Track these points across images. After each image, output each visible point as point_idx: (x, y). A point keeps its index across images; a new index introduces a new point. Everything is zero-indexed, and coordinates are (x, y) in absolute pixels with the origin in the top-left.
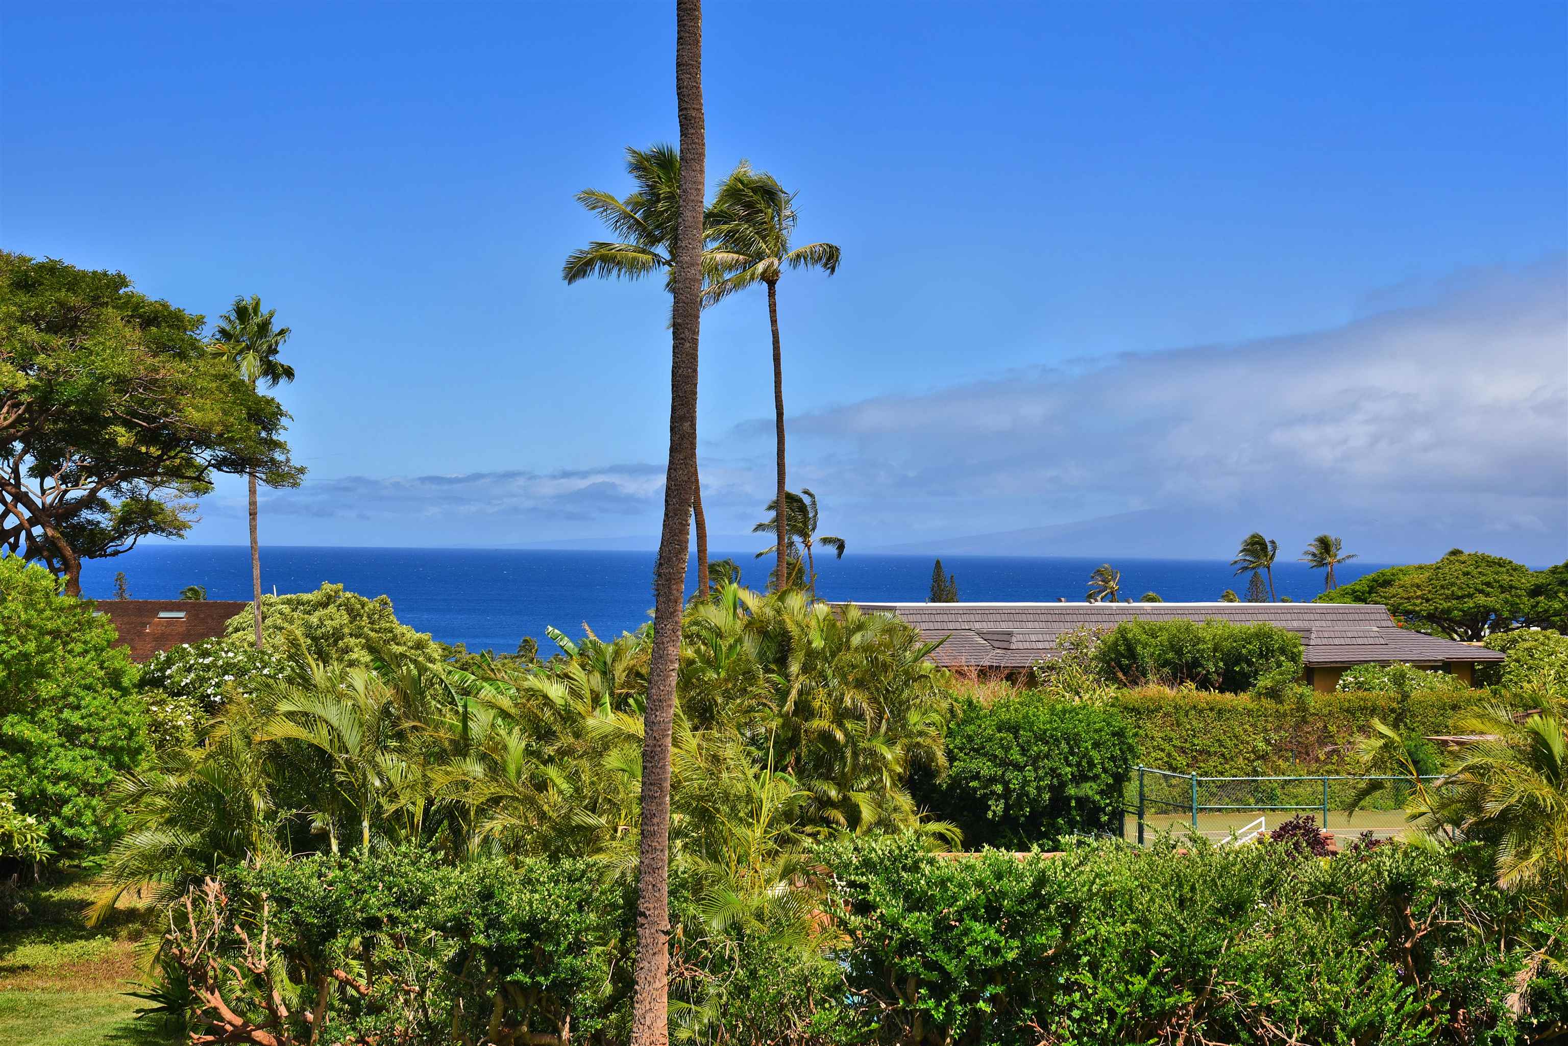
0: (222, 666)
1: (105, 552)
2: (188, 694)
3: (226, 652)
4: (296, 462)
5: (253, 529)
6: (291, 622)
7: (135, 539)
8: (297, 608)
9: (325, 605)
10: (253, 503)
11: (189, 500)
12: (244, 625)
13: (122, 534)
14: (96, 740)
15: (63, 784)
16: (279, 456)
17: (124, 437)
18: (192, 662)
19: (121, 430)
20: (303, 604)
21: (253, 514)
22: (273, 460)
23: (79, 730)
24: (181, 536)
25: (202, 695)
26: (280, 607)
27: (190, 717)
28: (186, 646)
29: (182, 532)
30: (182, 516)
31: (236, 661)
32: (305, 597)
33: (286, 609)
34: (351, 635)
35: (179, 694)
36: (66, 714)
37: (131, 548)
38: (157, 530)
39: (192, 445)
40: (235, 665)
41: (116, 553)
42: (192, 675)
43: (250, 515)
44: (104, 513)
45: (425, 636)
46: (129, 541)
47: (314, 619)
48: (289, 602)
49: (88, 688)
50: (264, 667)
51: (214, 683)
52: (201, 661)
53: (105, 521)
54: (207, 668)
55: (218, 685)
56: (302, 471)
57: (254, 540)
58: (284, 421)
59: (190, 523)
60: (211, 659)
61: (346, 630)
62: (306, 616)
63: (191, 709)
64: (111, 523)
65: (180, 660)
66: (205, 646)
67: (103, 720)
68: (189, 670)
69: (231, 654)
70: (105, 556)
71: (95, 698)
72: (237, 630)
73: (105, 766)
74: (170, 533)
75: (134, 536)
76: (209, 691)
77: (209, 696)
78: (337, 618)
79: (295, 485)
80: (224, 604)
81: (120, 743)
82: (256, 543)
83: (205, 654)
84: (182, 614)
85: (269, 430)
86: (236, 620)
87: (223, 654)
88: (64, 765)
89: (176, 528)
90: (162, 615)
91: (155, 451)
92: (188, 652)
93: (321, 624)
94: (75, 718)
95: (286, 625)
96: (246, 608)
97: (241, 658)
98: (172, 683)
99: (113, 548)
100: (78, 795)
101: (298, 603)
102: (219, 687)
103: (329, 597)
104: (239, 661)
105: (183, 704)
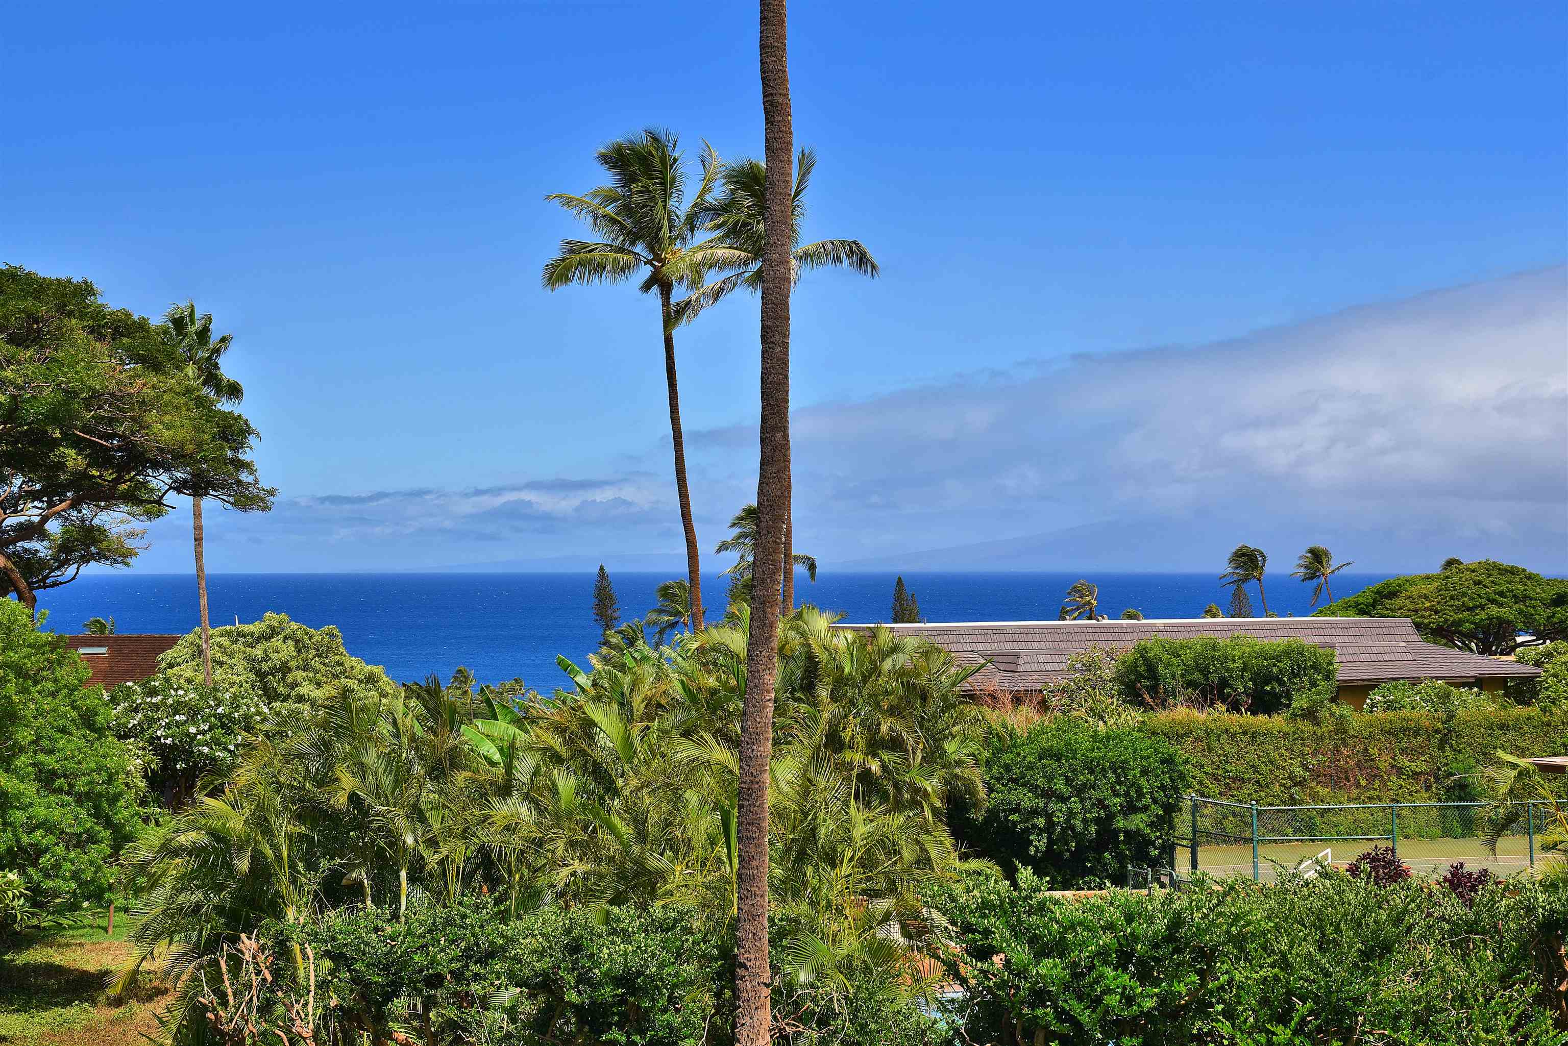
0: (171, 705)
1: (45, 583)
2: (136, 736)
3: (176, 690)
4: (264, 484)
5: (199, 556)
6: (231, 656)
7: (78, 569)
8: (237, 640)
9: (268, 638)
10: (198, 528)
11: (137, 525)
12: (178, 660)
13: (63, 564)
14: (71, 786)
15: (39, 833)
16: (244, 477)
17: (73, 459)
18: (139, 701)
19: (72, 452)
20: (244, 636)
21: (198, 540)
22: (239, 483)
23: (53, 774)
24: (127, 564)
25: (151, 737)
26: (218, 639)
27: (139, 761)
28: (130, 684)
29: (129, 560)
30: (130, 543)
31: (187, 699)
32: (248, 628)
33: (225, 641)
34: (298, 668)
35: (126, 736)
36: (42, 757)
37: (73, 578)
38: (100, 558)
39: (149, 467)
40: (186, 704)
41: (55, 584)
42: (140, 715)
43: (196, 540)
44: (42, 541)
45: (377, 669)
46: (71, 570)
47: (258, 652)
48: (228, 634)
49: (63, 730)
50: (218, 705)
51: (164, 724)
52: (148, 700)
53: (41, 548)
54: (156, 707)
55: (168, 726)
56: (272, 493)
57: (200, 568)
58: (252, 440)
59: (137, 550)
60: (159, 697)
61: (293, 664)
62: (248, 649)
63: (140, 753)
64: (50, 552)
65: (125, 700)
66: (153, 683)
67: (79, 763)
68: (136, 710)
69: (181, 692)
70: (45, 587)
71: (69, 741)
72: (171, 666)
73: (83, 814)
74: (115, 561)
75: (76, 565)
76: (159, 733)
77: (159, 738)
78: (283, 650)
79: (265, 508)
80: (150, 638)
81: (98, 788)
82: (202, 570)
83: (153, 692)
84: (103, 650)
85: (235, 450)
86: (169, 654)
87: (172, 692)
88: (41, 812)
89: (123, 555)
90: (82, 651)
91: (109, 475)
92: (134, 691)
93: (266, 658)
94: (50, 762)
95: (225, 659)
96: (179, 642)
97: (192, 696)
98: (119, 725)
99: (53, 579)
100: (57, 844)
101: (238, 635)
102: (169, 728)
103: (273, 629)
104: (190, 700)
105: (131, 747)
